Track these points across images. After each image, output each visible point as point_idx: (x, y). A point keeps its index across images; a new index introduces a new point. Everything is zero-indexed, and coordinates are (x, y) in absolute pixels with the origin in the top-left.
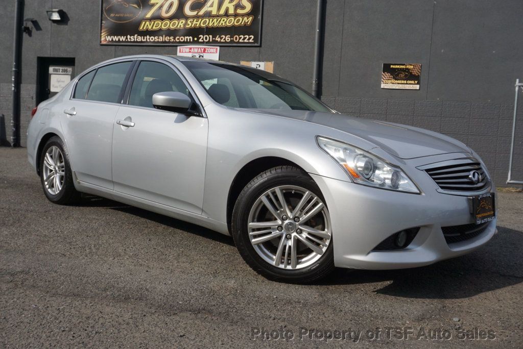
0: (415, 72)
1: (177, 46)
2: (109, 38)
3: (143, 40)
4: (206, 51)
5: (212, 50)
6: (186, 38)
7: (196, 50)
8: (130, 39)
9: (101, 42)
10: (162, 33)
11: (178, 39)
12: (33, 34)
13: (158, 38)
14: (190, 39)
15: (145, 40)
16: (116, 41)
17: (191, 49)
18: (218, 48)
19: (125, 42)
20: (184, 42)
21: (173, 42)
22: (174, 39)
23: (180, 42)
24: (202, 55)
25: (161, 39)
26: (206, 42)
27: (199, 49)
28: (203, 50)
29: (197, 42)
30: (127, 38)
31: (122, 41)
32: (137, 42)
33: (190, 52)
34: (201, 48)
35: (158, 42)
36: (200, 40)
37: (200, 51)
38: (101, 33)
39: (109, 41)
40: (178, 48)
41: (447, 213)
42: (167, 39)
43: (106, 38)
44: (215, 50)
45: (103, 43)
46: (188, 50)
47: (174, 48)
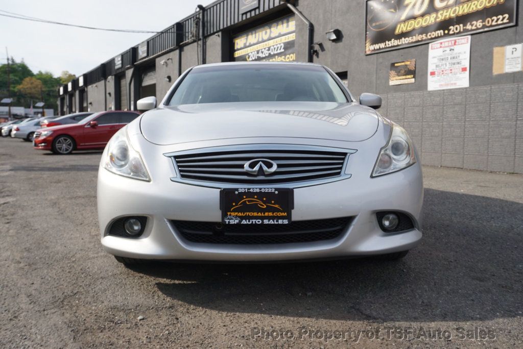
1: (428, 43)
2: (372, 48)
3: (399, 44)
4: (457, 43)
5: (463, 41)
6: (437, 32)
7: (446, 44)
8: (388, 44)
9: (366, 52)
10: (414, 32)
11: (430, 35)
12: (320, 56)
13: (412, 39)
14: (441, 33)
15: (401, 43)
16: (377, 50)
17: (441, 43)
18: (469, 37)
19: (385, 48)
20: (436, 38)
21: (425, 40)
22: (426, 36)
23: (432, 39)
24: (452, 48)
25: (415, 39)
26: (457, 33)
27: (450, 42)
28: (453, 42)
29: (448, 35)
30: (385, 45)
31: (383, 49)
32: (394, 46)
33: (441, 47)
34: (451, 41)
35: (412, 43)
36: (451, 32)
37: (450, 44)
38: (366, 44)
39: (373, 50)
40: (430, 45)
42: (419, 38)
43: (370, 48)
44: (466, 40)
45: (368, 53)
46: (439, 45)
47: (426, 45)
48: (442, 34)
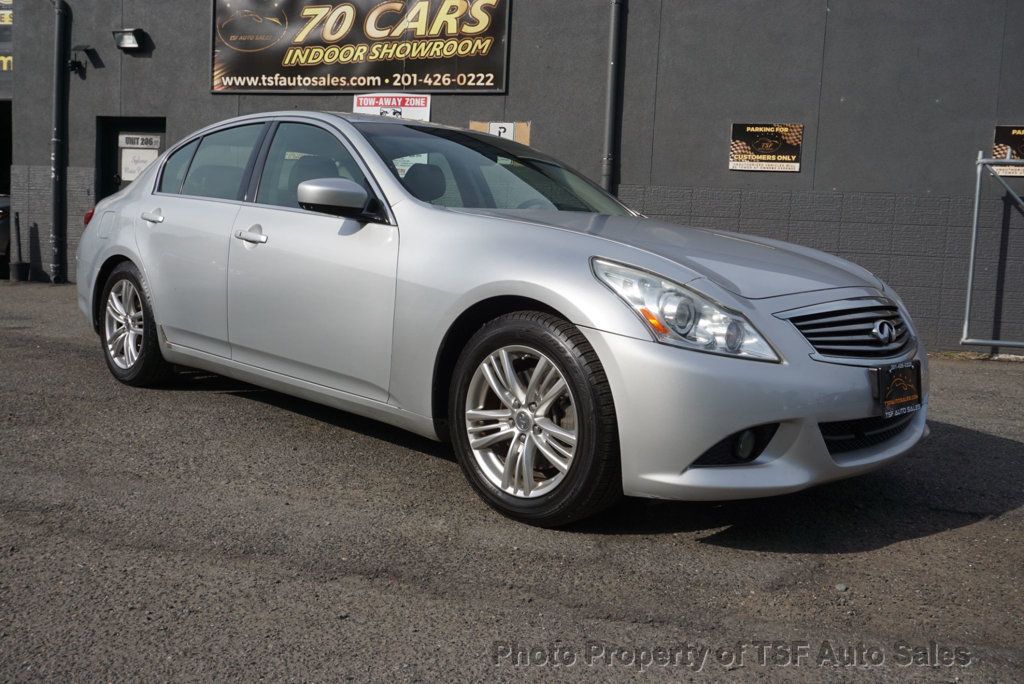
0: (791, 140)
1: (353, 94)
2: (228, 81)
3: (290, 84)
4: (406, 104)
5: (417, 102)
6: (369, 79)
7: (388, 102)
8: (267, 82)
9: (213, 87)
10: (324, 70)
11: (355, 81)
12: (88, 74)
13: (318, 80)
14: (376, 81)
15: (294, 84)
16: (240, 86)
17: (378, 99)
18: (429, 97)
19: (257, 87)
20: (365, 87)
21: (345, 87)
22: (348, 81)
23: (358, 87)
24: (399, 110)
25: (323, 81)
26: (407, 87)
27: (394, 100)
28: (400, 101)
29: (390, 87)
30: (260, 81)
31: (252, 86)
32: (279, 87)
33: (376, 105)
34: (396, 98)
35: (318, 87)
36: (396, 83)
37: (394, 103)
38: (213, 72)
39: (228, 86)
40: (355, 97)
41: (836, 398)
42: (334, 81)
43: (221, 81)
44: (422, 101)
45: (218, 89)
46: (372, 102)
47: (349, 97)
48: (379, 84)
